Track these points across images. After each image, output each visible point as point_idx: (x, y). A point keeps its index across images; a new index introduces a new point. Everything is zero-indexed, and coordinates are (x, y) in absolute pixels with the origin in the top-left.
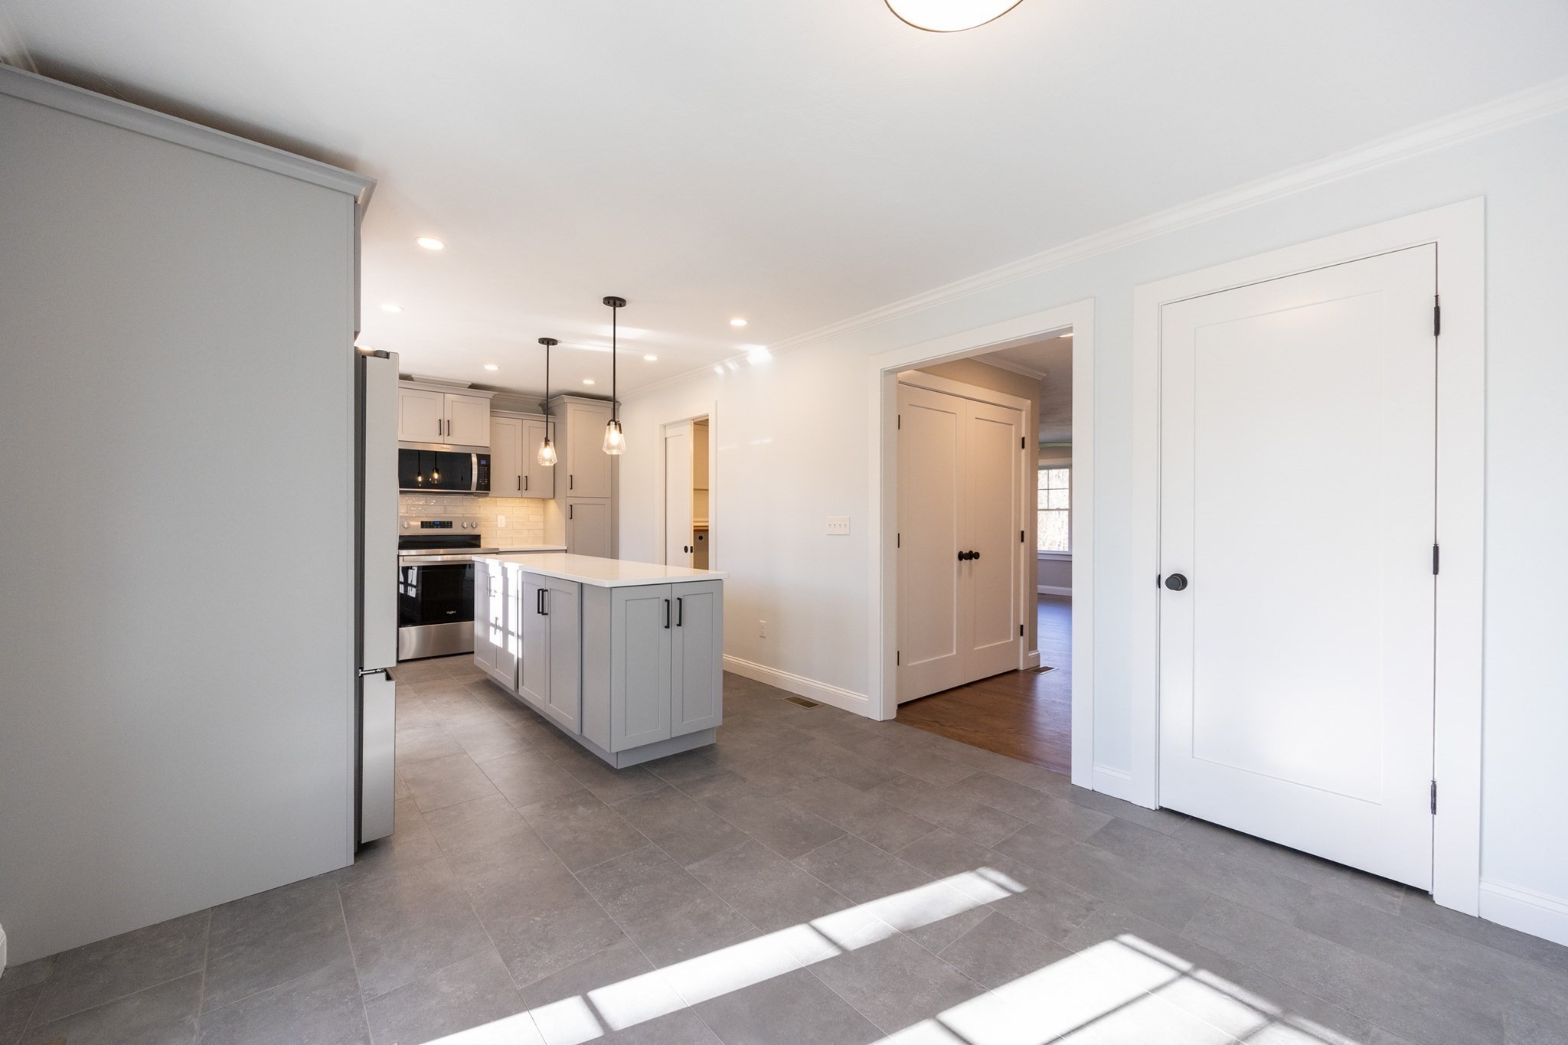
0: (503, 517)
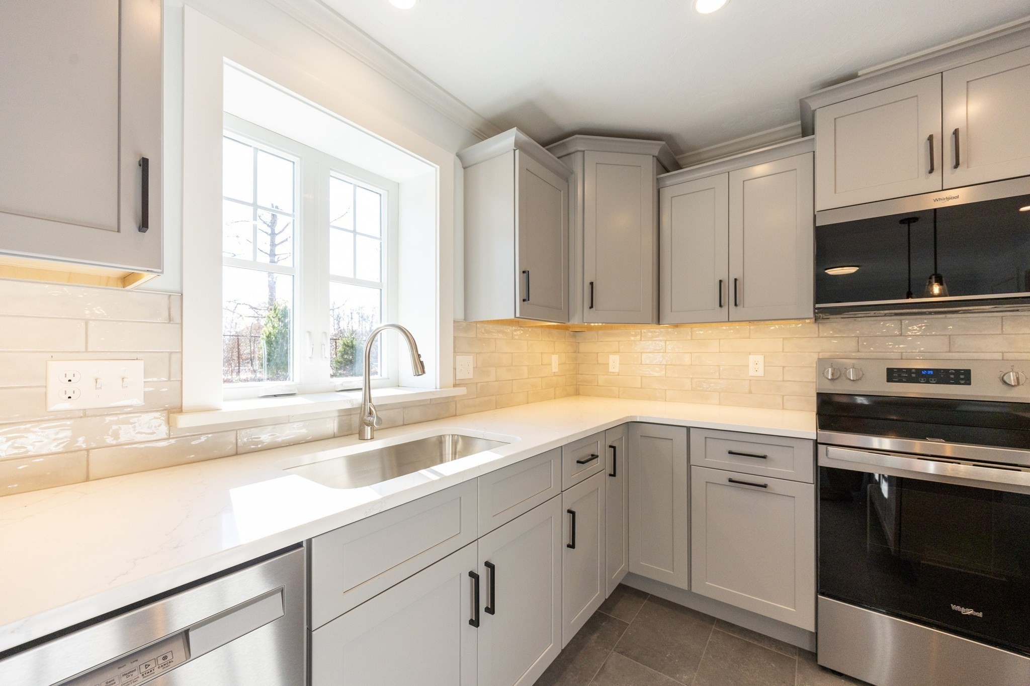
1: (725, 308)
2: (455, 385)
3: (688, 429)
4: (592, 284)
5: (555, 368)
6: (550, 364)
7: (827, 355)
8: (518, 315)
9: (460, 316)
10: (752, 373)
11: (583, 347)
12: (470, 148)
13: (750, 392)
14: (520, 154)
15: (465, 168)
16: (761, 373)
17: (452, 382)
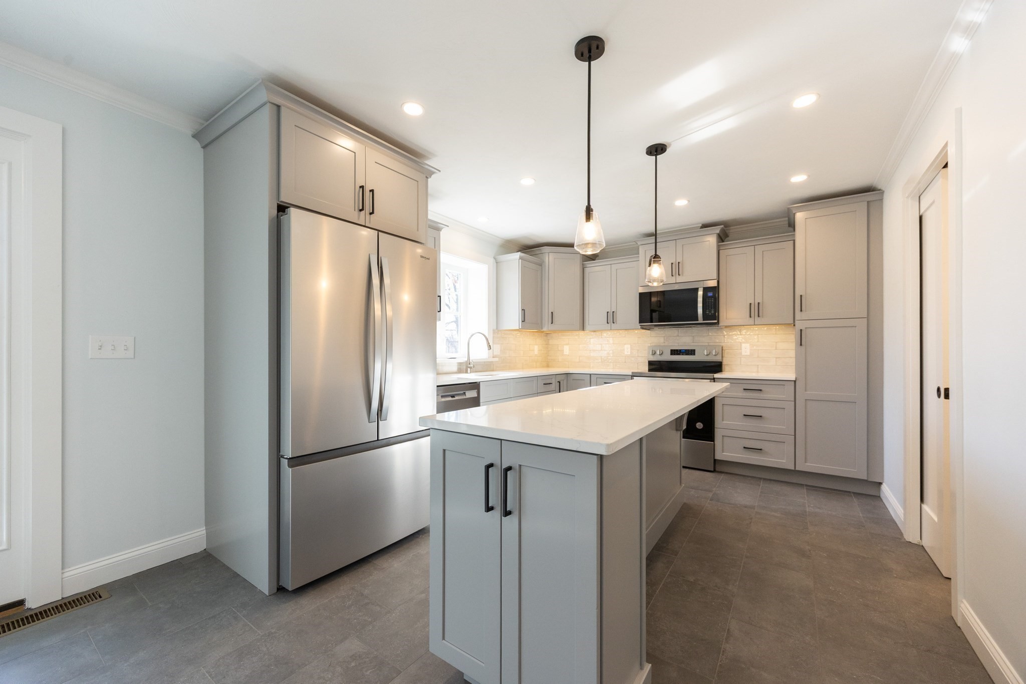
0: (748, 345)
1: (610, 324)
2: (493, 357)
3: (590, 374)
4: (552, 313)
5: (536, 352)
6: (534, 350)
7: (654, 344)
8: (520, 328)
9: (495, 328)
10: (626, 353)
11: (551, 342)
12: (500, 256)
13: (625, 362)
14: (521, 262)
15: (497, 263)
16: (629, 353)
17: (492, 356)
